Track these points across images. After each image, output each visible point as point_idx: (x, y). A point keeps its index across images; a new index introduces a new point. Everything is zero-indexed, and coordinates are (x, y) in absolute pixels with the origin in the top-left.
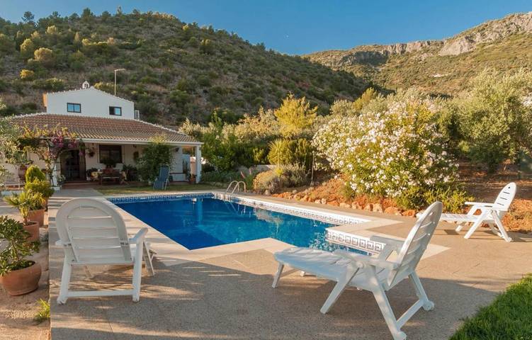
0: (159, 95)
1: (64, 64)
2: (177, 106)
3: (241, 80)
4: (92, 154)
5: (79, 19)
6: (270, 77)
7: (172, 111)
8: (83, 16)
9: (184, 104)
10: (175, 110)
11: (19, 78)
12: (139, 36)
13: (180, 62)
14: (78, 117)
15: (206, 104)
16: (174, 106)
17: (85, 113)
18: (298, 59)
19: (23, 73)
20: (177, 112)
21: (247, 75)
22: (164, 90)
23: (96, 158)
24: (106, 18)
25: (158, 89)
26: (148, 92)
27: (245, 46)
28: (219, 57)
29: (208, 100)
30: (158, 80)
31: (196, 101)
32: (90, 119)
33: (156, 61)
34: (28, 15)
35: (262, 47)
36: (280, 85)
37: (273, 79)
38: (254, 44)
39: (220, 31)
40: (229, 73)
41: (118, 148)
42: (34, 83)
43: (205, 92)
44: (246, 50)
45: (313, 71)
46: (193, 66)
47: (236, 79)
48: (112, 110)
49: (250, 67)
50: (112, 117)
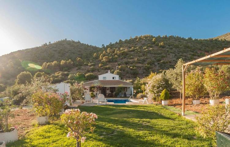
0: (140, 67)
1: (112, 60)
2: (146, 71)
3: (176, 56)
4: (108, 89)
5: (118, 43)
6: (191, 53)
7: (144, 73)
8: (119, 42)
9: (149, 69)
10: (145, 72)
11: (98, 66)
12: (137, 46)
13: (150, 53)
14: (105, 80)
15: (158, 68)
16: (145, 71)
17: (107, 79)
18: (211, 41)
19: (100, 65)
20: (146, 73)
21: (179, 54)
22: (142, 65)
23: (109, 90)
24: (126, 41)
25: (140, 65)
26: (136, 67)
27: (182, 40)
28: (168, 48)
29: (159, 67)
30: (140, 61)
31: (154, 68)
32: (108, 81)
33: (141, 54)
34: (103, 45)
35: (190, 39)
36: (196, 56)
37: (193, 53)
38: (187, 38)
39: (170, 37)
40: (170, 54)
41: (114, 88)
42: (102, 68)
43: (158, 64)
44: (181, 42)
45: (219, 45)
46: (155, 54)
47: (174, 56)
48: (113, 78)
49: (181, 50)
50: (113, 80)
